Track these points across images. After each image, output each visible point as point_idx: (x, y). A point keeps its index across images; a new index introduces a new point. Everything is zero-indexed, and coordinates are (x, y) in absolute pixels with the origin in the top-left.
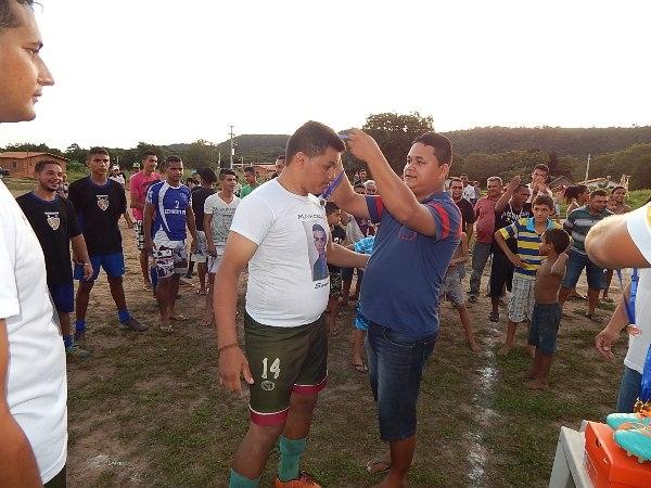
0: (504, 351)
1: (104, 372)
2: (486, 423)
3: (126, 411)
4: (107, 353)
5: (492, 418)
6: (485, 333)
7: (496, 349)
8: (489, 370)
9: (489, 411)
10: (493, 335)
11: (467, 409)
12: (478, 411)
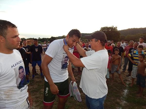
0: (131, 85)
1: (36, 86)
2: (123, 105)
3: (38, 96)
4: (37, 82)
5: (125, 104)
6: (126, 80)
7: (129, 85)
8: (126, 90)
9: (124, 102)
10: (129, 81)
11: (118, 100)
12: (121, 101)
